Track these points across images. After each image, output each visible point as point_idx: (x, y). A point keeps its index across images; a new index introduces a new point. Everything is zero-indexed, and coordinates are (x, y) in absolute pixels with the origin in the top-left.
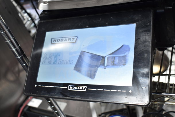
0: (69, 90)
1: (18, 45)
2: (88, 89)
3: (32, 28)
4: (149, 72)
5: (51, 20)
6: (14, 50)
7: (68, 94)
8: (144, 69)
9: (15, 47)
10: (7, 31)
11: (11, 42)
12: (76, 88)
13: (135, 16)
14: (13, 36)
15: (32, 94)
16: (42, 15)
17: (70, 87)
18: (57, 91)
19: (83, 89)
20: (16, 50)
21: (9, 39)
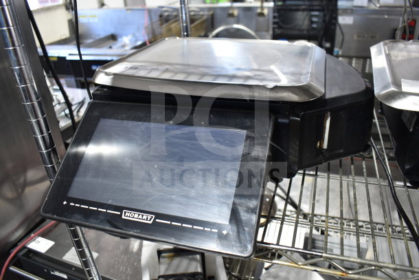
0: (123, 217)
1: (48, 129)
2: (157, 220)
3: (62, 117)
4: (257, 206)
5: (112, 103)
6: (39, 137)
7: (119, 225)
8: (250, 200)
9: (42, 132)
10: (36, 104)
11: (38, 123)
12: (136, 216)
13: (247, 120)
14: (43, 114)
15: (55, 216)
16: (98, 92)
17: (125, 212)
18: (102, 217)
19: (147, 220)
20: (43, 138)
21: (36, 117)
